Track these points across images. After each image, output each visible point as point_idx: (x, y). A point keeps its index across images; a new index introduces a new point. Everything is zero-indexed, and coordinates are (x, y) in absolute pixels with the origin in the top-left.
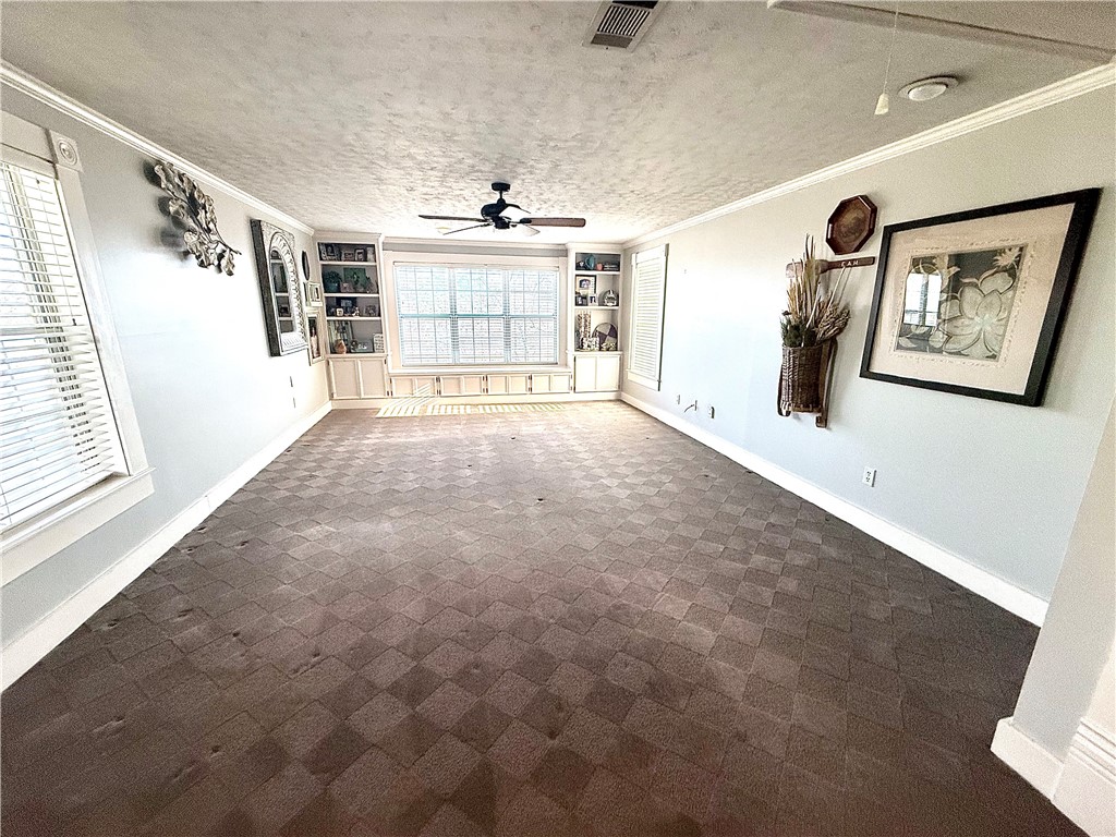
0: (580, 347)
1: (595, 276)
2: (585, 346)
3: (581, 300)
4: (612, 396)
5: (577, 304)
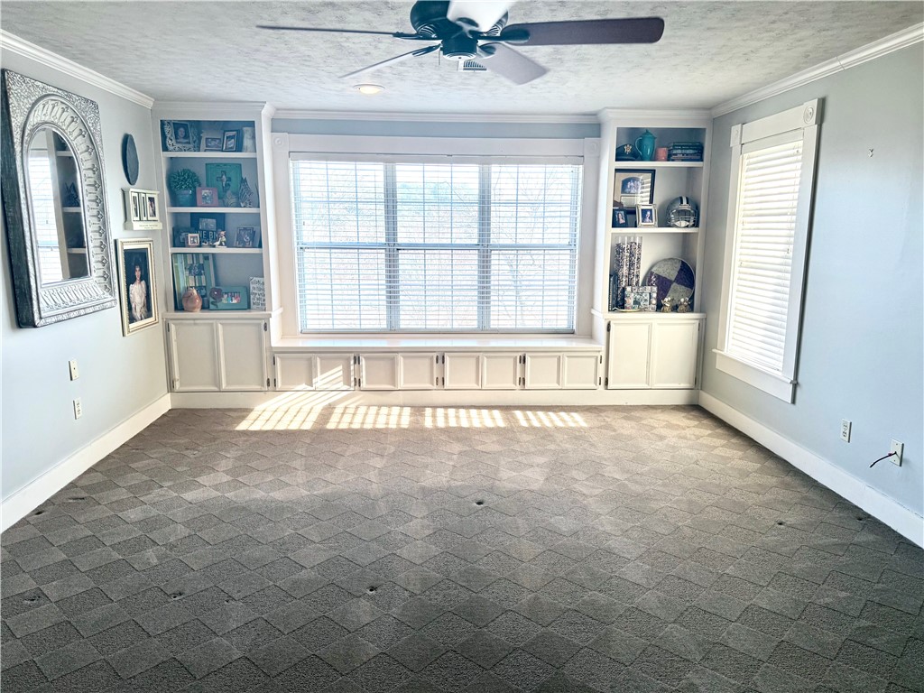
0: (618, 303)
1: (653, 172)
2: (630, 301)
3: (625, 216)
4: (679, 398)
5: (615, 224)
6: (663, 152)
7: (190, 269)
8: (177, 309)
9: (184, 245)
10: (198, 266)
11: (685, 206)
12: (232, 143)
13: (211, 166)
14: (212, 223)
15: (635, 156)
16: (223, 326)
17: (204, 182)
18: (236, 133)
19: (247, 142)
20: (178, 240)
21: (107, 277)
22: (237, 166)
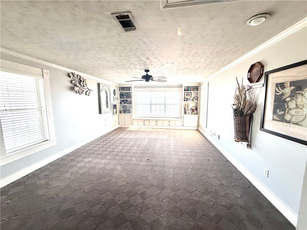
0: (185, 113)
3: (186, 100)
4: (195, 128)
6: (192, 90)
7: (122, 107)
8: (120, 113)
9: (122, 104)
10: (123, 107)
11: (196, 98)
12: (128, 90)
13: (125, 93)
14: (125, 101)
15: (188, 90)
16: (126, 115)
17: (125, 95)
18: (129, 88)
19: (130, 90)
20: (121, 103)
21: (111, 108)
22: (129, 93)
